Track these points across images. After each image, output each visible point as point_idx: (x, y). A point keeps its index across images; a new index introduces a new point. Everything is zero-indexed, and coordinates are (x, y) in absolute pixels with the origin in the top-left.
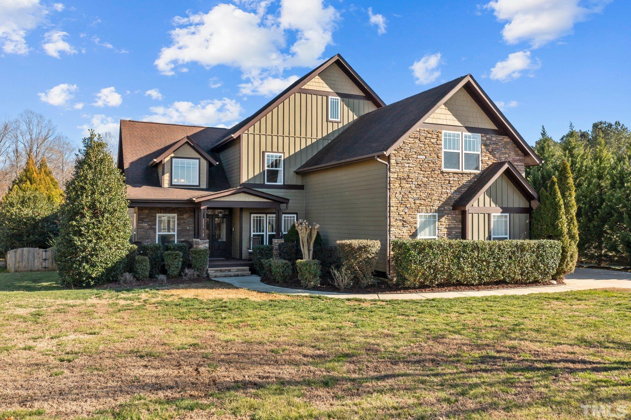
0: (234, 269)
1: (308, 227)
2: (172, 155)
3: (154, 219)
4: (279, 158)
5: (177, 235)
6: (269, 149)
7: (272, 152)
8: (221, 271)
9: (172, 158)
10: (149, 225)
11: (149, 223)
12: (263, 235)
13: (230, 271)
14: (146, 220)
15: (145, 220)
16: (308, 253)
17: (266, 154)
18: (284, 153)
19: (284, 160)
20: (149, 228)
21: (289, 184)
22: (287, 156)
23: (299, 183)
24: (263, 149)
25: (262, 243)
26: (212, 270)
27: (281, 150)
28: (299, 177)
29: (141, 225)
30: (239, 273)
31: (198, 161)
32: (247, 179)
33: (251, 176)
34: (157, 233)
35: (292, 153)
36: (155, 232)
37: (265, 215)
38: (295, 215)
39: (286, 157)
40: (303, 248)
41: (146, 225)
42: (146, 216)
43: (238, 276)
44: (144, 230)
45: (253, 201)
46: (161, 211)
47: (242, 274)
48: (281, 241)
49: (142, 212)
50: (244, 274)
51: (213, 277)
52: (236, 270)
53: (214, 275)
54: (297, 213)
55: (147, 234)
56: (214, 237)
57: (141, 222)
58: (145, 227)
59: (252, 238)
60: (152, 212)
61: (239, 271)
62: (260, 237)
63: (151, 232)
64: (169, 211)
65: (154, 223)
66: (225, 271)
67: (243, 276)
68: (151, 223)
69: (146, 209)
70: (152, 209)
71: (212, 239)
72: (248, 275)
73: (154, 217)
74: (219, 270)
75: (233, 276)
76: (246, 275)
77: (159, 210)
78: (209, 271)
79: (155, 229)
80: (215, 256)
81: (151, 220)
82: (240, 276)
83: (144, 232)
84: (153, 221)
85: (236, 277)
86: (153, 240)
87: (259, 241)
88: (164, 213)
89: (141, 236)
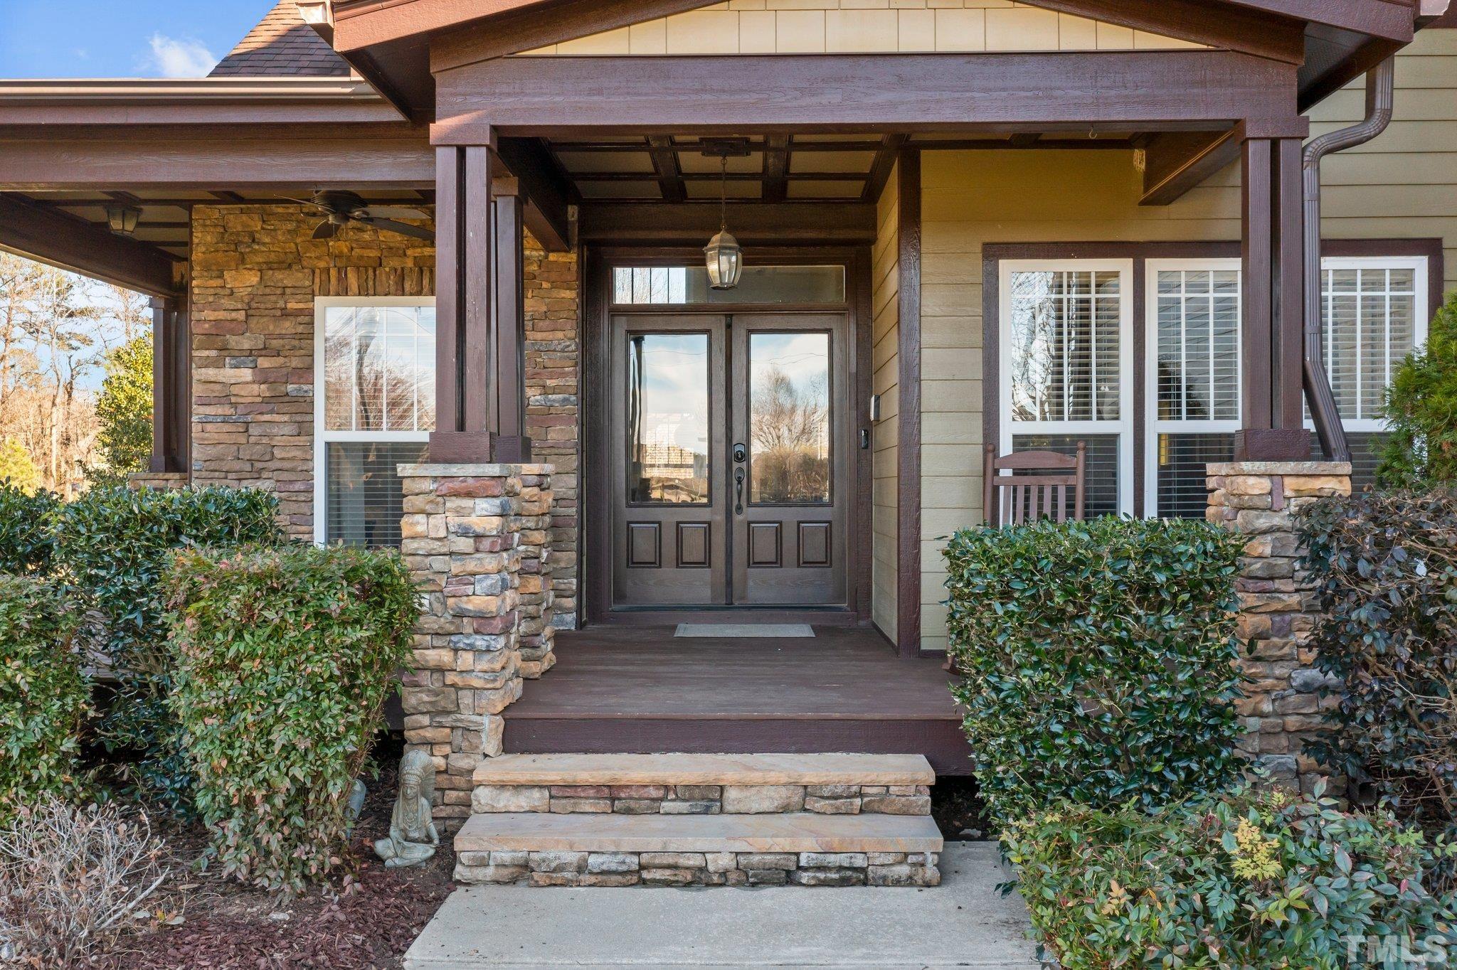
0: (761, 780)
3: (297, 336)
8: (614, 799)
10: (262, 377)
11: (264, 363)
12: (1113, 439)
13: (708, 800)
14: (246, 343)
15: (233, 341)
20: (266, 401)
25: (1103, 504)
26: (520, 785)
29: (211, 373)
30: (805, 838)
34: (322, 436)
36: (305, 429)
38: (1419, 265)
41: (246, 374)
42: (241, 316)
43: (781, 885)
44: (228, 410)
45: (980, 49)
46: (342, 279)
47: (833, 860)
48: (1317, 484)
49: (219, 282)
50: (859, 861)
51: (490, 872)
52: (784, 792)
53: (506, 857)
54: (1438, 241)
55: (252, 439)
56: (740, 469)
57: (213, 353)
58: (234, 390)
59: (1006, 462)
60: (279, 275)
61: (820, 805)
62: (1081, 454)
63: (281, 425)
64: (402, 280)
65: (295, 362)
66: (662, 799)
67: (844, 882)
68: (280, 360)
69: (243, 261)
70: (286, 265)
71: (729, 485)
72: (904, 870)
73: (300, 319)
74: (598, 787)
75: (723, 880)
76: (884, 871)
77: (333, 272)
78: (482, 796)
79: (304, 406)
80: (749, 608)
81: (275, 343)
82: (805, 877)
83: (227, 427)
84: (293, 348)
85: (754, 885)
86: (291, 482)
87: (1071, 490)
88: (363, 292)
89: (212, 451)
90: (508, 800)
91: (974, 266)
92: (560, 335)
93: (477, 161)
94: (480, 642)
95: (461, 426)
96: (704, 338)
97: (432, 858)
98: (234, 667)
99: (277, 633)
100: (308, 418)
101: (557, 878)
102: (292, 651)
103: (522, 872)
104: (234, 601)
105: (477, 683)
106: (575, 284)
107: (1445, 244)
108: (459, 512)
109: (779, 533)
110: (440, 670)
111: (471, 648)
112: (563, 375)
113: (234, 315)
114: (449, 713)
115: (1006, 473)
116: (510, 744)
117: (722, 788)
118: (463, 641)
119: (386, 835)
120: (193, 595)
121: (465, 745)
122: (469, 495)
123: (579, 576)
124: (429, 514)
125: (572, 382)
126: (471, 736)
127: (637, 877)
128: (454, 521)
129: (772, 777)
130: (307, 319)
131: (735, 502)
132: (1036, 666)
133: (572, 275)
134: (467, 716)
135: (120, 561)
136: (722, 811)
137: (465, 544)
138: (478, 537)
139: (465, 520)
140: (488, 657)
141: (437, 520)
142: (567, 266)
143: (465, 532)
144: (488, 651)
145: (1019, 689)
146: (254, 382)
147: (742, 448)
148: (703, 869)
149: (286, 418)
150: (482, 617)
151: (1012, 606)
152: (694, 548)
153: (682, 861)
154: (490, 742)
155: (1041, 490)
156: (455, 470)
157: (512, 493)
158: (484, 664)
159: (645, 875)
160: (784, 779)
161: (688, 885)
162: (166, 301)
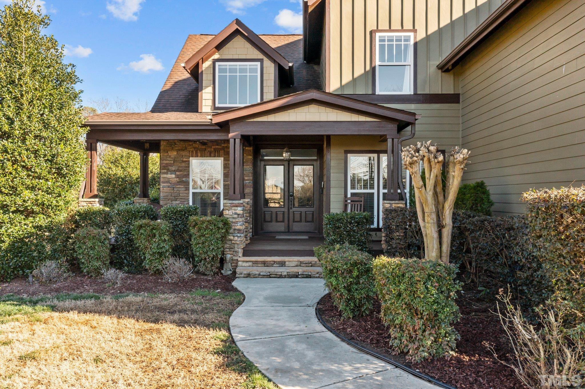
0: (292, 260)
1: (436, 157)
2: (216, 56)
3: (186, 167)
4: (405, 40)
5: (224, 193)
6: (384, 25)
7: (390, 30)
8: (265, 264)
9: (215, 61)
10: (177, 177)
11: (178, 173)
12: (373, 194)
13: (282, 264)
14: (173, 168)
15: (170, 168)
16: (435, 235)
17: (378, 35)
18: (414, 30)
19: (416, 44)
20: (178, 182)
21: (427, 92)
22: (421, 35)
23: (449, 90)
24: (371, 26)
25: (371, 208)
26: (247, 262)
27: (408, 25)
28: (449, 78)
29: (165, 176)
30: (300, 270)
31: (259, 64)
32: (338, 85)
33: (347, 78)
34: (191, 191)
35: (433, 28)
36: (187, 189)
37: (375, 155)
39: (418, 39)
40: (424, 220)
41: (173, 176)
42: (172, 162)
43: (295, 278)
44: (169, 185)
45: (336, 120)
46: (196, 153)
47: (305, 273)
48: (399, 205)
49: (167, 154)
50: (310, 274)
51: (243, 275)
52: (296, 263)
53: (246, 272)
54: (444, 151)
55: (175, 191)
56: (291, 199)
57: (166, 171)
58: (171, 180)
59: (349, 199)
60: (181, 152)
61: (303, 265)
62: (363, 197)
63: (182, 187)
64: (211, 153)
65: (185, 173)
66: (274, 264)
67: (307, 277)
68: (181, 173)
69: (173, 149)
70: (183, 150)
71: (289, 202)
72: (318, 275)
73: (186, 163)
74: (262, 262)
75: (285, 277)
76: (314, 275)
77: (194, 152)
78: (240, 263)
79: (188, 183)
80: (293, 232)
81: (180, 168)
82: (300, 276)
83: (169, 189)
84: (185, 170)
85: (290, 278)
86: (184, 202)
87: (361, 205)
88: (201, 156)
89: (165, 194)
90: (245, 264)
91: (342, 155)
92: (248, 167)
93: (238, 141)
94: (239, 235)
95: (234, 193)
96: (283, 166)
97: (231, 274)
98: (204, 236)
99: (211, 230)
100: (188, 186)
101: (255, 276)
102: (214, 233)
103: (248, 276)
104: (205, 225)
105: (238, 243)
106: (252, 155)
107: (446, 151)
108: (235, 210)
109: (301, 214)
110: (231, 240)
111: (237, 236)
112: (249, 176)
113: (171, 162)
114: (232, 248)
115: (349, 201)
116: (244, 255)
117: (285, 262)
118: (235, 235)
119: (223, 270)
120: (196, 224)
121: (236, 255)
122: (237, 206)
123: (253, 224)
124: (229, 210)
125: (251, 178)
126: (237, 253)
127: (269, 276)
128: (234, 211)
129: (295, 260)
130: (188, 163)
131: (290, 207)
132: (334, 235)
133: (251, 153)
134: (236, 249)
135: (175, 219)
136: (285, 266)
137: (236, 216)
138: (238, 215)
139: (236, 211)
140: (240, 238)
141: (230, 211)
142: (250, 150)
143: (236, 214)
144: (240, 236)
145: (332, 239)
146: (175, 178)
147: (292, 194)
148: (281, 275)
149: (183, 186)
150: (239, 230)
151: (330, 226)
152: (280, 218)
153: (277, 273)
154: (241, 254)
155: (355, 205)
156: (234, 202)
157: (244, 206)
158: (239, 239)
159: (271, 276)
160: (297, 260)
161: (279, 278)
162: (144, 154)
